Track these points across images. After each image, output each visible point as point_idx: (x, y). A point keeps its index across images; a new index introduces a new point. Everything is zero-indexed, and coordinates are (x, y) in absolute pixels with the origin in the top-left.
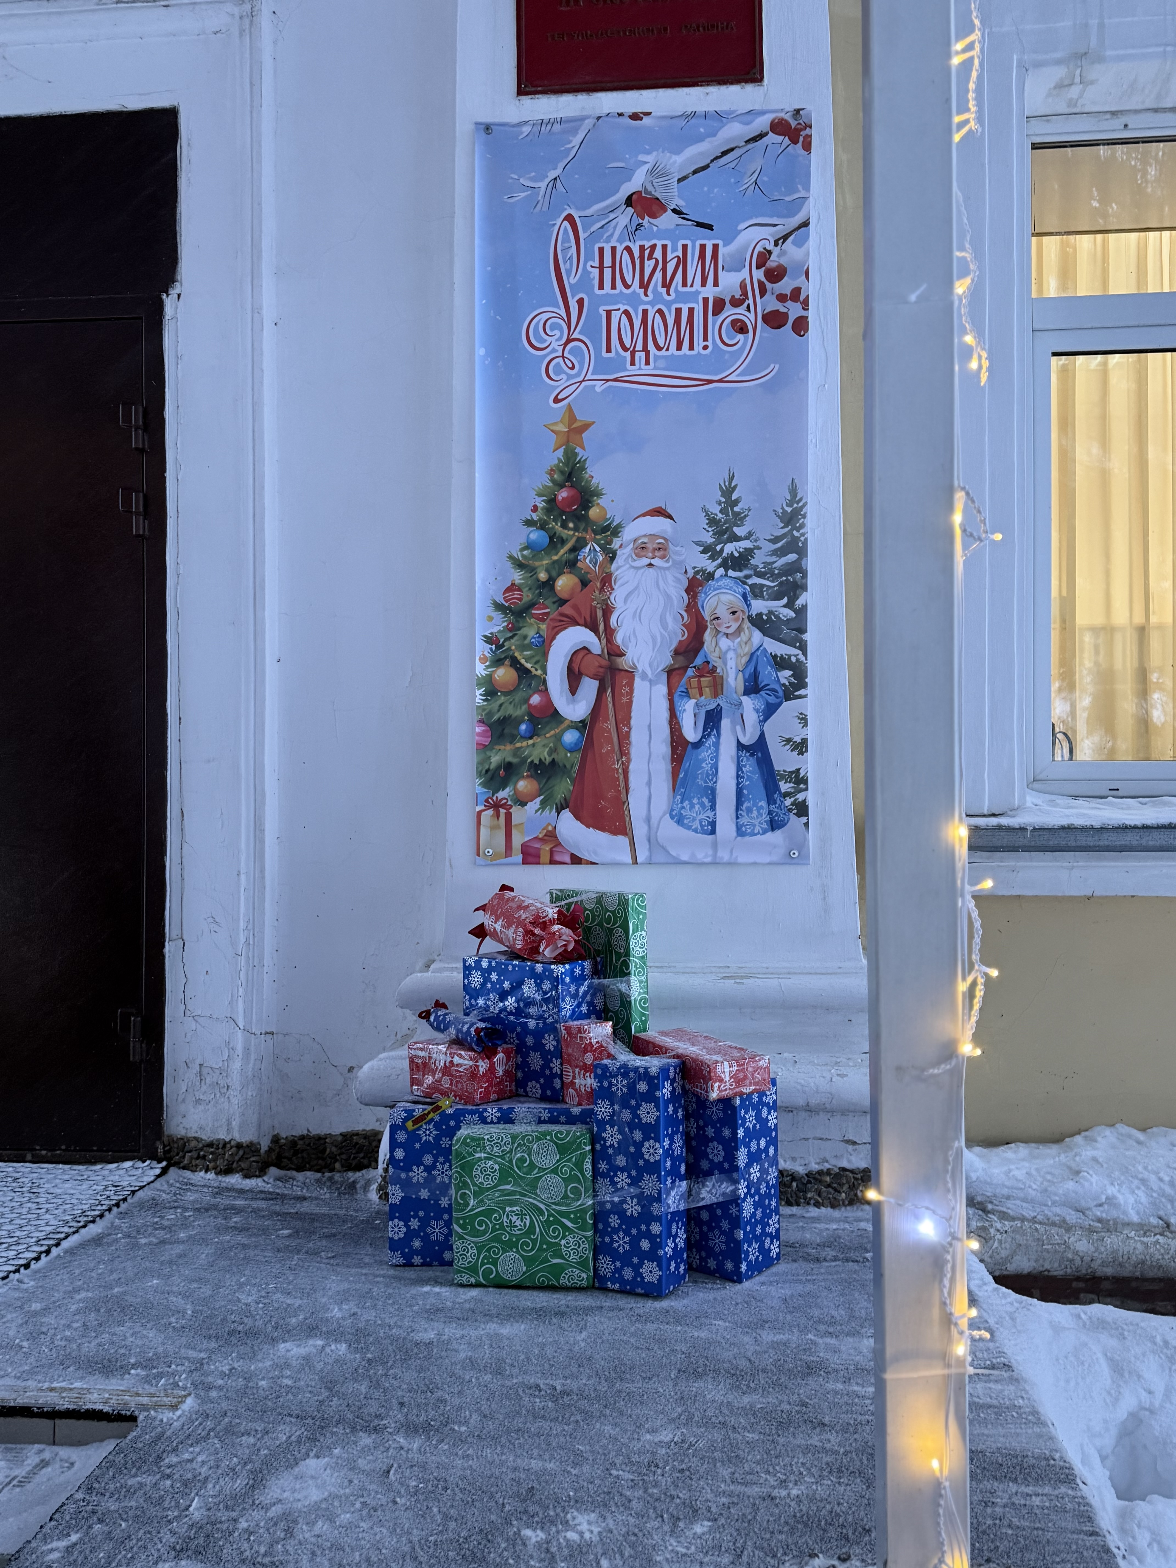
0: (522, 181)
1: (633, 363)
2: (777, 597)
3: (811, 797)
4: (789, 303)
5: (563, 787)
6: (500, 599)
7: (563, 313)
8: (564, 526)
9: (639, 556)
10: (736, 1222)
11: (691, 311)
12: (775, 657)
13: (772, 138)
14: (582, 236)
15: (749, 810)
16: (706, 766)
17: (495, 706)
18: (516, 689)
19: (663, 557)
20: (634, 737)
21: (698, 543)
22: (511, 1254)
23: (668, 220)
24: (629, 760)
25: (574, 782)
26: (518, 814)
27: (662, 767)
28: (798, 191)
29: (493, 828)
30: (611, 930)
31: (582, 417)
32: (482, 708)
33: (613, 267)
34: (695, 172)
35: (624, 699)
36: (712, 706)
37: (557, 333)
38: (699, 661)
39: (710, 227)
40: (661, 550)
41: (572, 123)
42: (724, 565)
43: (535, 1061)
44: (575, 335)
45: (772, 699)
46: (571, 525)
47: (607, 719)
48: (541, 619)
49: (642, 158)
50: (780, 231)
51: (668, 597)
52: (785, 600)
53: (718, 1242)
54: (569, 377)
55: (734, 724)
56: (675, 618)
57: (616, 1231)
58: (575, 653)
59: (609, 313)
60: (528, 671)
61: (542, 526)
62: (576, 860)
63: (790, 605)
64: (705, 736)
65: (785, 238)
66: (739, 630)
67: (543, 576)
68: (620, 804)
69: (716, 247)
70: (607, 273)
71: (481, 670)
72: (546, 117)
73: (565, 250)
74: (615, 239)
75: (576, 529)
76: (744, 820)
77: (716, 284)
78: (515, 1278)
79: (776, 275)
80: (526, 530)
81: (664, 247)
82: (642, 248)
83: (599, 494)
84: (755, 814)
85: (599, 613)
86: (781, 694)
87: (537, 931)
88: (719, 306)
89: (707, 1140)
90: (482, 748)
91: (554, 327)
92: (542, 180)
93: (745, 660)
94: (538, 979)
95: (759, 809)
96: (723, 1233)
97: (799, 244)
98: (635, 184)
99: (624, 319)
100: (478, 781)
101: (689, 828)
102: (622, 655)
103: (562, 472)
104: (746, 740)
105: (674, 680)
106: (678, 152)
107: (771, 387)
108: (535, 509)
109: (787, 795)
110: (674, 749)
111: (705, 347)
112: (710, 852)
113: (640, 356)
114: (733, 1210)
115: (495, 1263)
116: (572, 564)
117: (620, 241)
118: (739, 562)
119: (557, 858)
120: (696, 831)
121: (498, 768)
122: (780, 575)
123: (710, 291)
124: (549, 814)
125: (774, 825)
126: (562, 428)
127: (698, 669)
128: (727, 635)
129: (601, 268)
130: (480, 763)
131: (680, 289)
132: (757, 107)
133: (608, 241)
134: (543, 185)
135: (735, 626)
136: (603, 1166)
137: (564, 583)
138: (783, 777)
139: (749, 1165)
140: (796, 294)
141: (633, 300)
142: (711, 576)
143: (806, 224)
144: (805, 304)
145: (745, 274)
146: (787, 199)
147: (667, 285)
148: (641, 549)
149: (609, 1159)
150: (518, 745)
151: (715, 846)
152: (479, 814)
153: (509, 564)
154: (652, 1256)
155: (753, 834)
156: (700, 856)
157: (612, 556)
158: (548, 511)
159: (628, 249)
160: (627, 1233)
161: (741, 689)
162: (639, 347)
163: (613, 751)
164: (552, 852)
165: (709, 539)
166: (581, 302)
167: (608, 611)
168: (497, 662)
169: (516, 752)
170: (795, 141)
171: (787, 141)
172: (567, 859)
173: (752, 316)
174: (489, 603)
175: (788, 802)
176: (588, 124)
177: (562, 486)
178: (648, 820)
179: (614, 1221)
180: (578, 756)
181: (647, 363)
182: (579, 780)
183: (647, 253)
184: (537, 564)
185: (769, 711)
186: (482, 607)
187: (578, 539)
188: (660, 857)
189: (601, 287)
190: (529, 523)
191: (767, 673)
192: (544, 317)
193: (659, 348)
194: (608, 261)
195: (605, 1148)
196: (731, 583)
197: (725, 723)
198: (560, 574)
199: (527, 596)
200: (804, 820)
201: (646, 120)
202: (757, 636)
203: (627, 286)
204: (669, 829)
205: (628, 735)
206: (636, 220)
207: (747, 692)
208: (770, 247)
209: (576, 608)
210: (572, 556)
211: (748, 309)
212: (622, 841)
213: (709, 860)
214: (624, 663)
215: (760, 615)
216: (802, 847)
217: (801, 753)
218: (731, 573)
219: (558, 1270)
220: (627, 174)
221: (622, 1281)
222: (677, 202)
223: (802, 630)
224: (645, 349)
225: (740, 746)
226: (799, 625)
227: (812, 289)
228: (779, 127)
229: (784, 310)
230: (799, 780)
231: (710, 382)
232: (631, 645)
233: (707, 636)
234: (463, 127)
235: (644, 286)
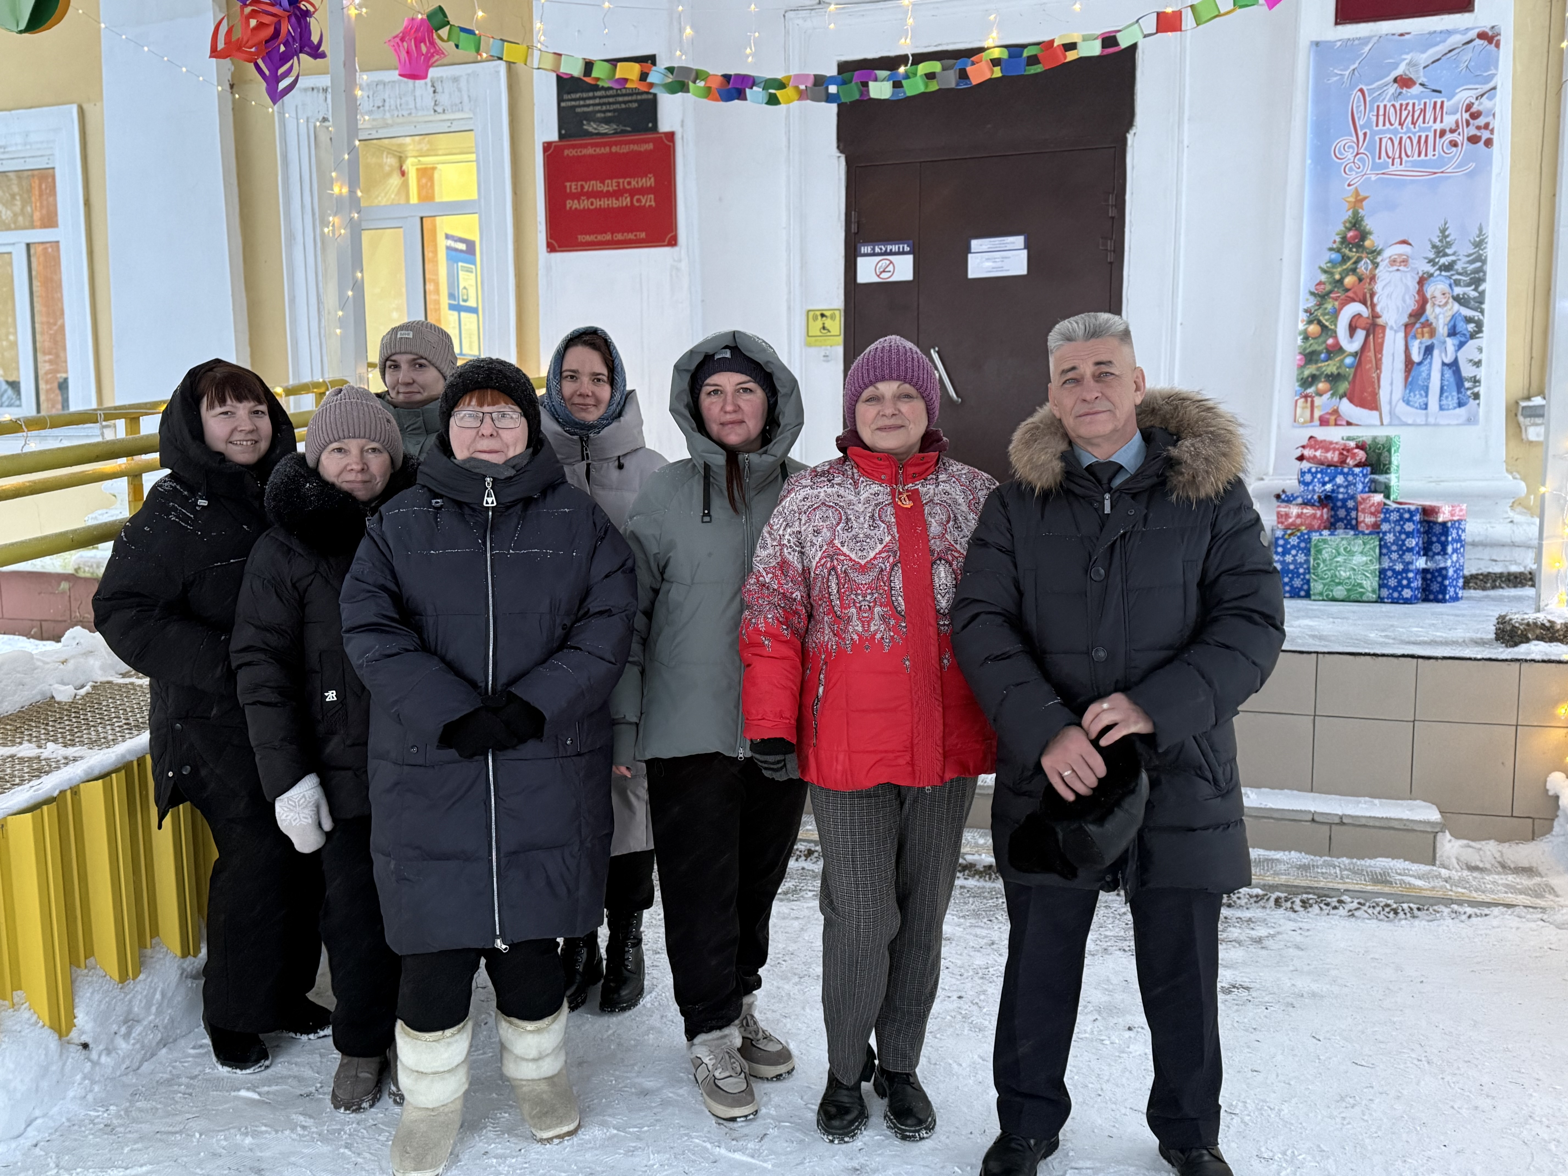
0: (1336, 71)
1: (1393, 164)
2: (1469, 285)
3: (1482, 390)
4: (1483, 131)
5: (1344, 386)
6: (1313, 290)
7: (1355, 139)
8: (1351, 250)
9: (1392, 265)
10: (1445, 577)
11: (1427, 137)
12: (1466, 317)
13: (1478, 42)
14: (1368, 99)
15: (1447, 397)
16: (1424, 375)
17: (1308, 344)
18: (1320, 336)
19: (1405, 266)
20: (1384, 360)
21: (1426, 258)
22: (1340, 587)
23: (1416, 90)
24: (1381, 372)
25: (1349, 383)
26: (1318, 401)
27: (1399, 376)
28: (1491, 70)
29: (1304, 408)
30: (1380, 454)
31: (1363, 194)
32: (1301, 346)
33: (1384, 115)
34: (1433, 62)
35: (1380, 340)
36: (1429, 343)
37: (1351, 150)
38: (1423, 320)
39: (1440, 92)
40: (1405, 262)
41: (1365, 41)
42: (1440, 269)
43: (1342, 513)
44: (1362, 151)
45: (1463, 339)
46: (1354, 250)
47: (1369, 351)
48: (1336, 299)
49: (1404, 56)
50: (1480, 92)
51: (1407, 287)
52: (1473, 287)
53: (1435, 587)
54: (1357, 173)
55: (1441, 352)
56: (1410, 298)
57: (1390, 577)
58: (1354, 317)
59: (1381, 139)
60: (1326, 327)
61: (1338, 250)
62: (1349, 424)
63: (1475, 290)
64: (1424, 359)
65: (1482, 95)
66: (1446, 303)
67: (1337, 277)
68: (1375, 395)
69: (1442, 103)
70: (1381, 118)
71: (1301, 326)
72: (1351, 37)
73: (1358, 107)
74: (1386, 101)
75: (1357, 252)
76: (1444, 402)
77: (1442, 121)
78: (1341, 598)
79: (1475, 116)
80: (1329, 253)
81: (1414, 104)
82: (1401, 105)
83: (1370, 233)
84: (1450, 399)
85: (1368, 296)
86: (1468, 336)
87: (1345, 453)
88: (1443, 133)
89: (1432, 543)
90: (1301, 367)
91: (1349, 147)
92: (1346, 70)
93: (1448, 319)
94: (1345, 475)
95: (1452, 396)
96: (1438, 583)
97: (1490, 99)
98: (1399, 72)
99: (1389, 141)
100: (1297, 384)
101: (1412, 406)
102: (1379, 317)
103: (1350, 222)
104: (1447, 361)
105: (1408, 330)
106: (1423, 52)
107: (1471, 175)
108: (1335, 242)
109: (1468, 389)
110: (1406, 366)
111: (1434, 155)
112: (1424, 419)
113: (1397, 161)
114: (1444, 572)
115: (1332, 591)
116: (1354, 271)
117: (1389, 101)
118: (1448, 267)
119: (1339, 423)
120: (1417, 408)
121: (1308, 378)
122: (1471, 274)
123: (1438, 126)
124: (1335, 400)
125: (1460, 404)
126: (1352, 199)
127: (1422, 324)
128: (1439, 306)
129: (1378, 116)
130: (1298, 375)
131: (1422, 125)
132: (1470, 26)
133: (1382, 101)
134: (1347, 73)
135: (1444, 301)
136: (1384, 551)
137: (1349, 280)
138: (1467, 380)
139: (1453, 553)
140: (1486, 126)
141: (1395, 132)
142: (1431, 275)
143: (1494, 88)
144: (1492, 131)
145: (1458, 116)
146: (1486, 74)
147: (1414, 123)
148: (1393, 262)
149: (1388, 548)
150: (1320, 365)
151: (1427, 416)
152: (1296, 401)
153: (1319, 271)
154: (1408, 586)
155: (1448, 409)
156: (1419, 421)
157: (1376, 265)
158: (1342, 243)
159: (1394, 106)
160: (1396, 578)
161: (1446, 333)
162: (1397, 155)
163: (1372, 367)
164: (1336, 420)
165: (1432, 255)
166: (1365, 134)
167: (1372, 295)
168: (1310, 322)
169: (1318, 369)
170: (1490, 42)
171: (1486, 43)
172: (1344, 423)
173: (1461, 138)
174: (1307, 291)
175: (1469, 393)
176: (1375, 40)
177: (1350, 229)
178: (1390, 403)
179: (1389, 573)
180: (1353, 370)
181: (1401, 164)
182: (1353, 383)
183: (1404, 107)
184: (1334, 270)
185: (1461, 345)
186: (1303, 294)
187: (1358, 257)
188: (1396, 422)
189: (1377, 125)
190: (1331, 249)
191: (1461, 326)
192: (1344, 142)
193: (1407, 156)
194: (1381, 112)
195: (1386, 543)
196: (1443, 279)
197: (1436, 352)
198: (1347, 275)
199: (1328, 287)
200: (1477, 401)
201: (1407, 37)
202: (1456, 306)
203: (1391, 125)
204: (1402, 408)
205: (1381, 359)
206: (1399, 90)
207: (1449, 335)
208: (1473, 101)
209: (1355, 293)
210: (1353, 266)
211: (1459, 134)
212: (1375, 414)
213: (1423, 423)
214: (1380, 321)
215: (1458, 295)
216: (1476, 415)
217: (1478, 367)
218: (1443, 273)
219: (1362, 594)
220: (1396, 66)
221: (1393, 598)
222: (1423, 79)
223: (1482, 303)
224: (1400, 157)
225: (1444, 364)
226: (1480, 300)
227: (1496, 124)
228: (1482, 36)
229: (1479, 134)
230: (1476, 381)
231: (1435, 173)
232: (1385, 312)
233: (1429, 307)
234: (1304, 42)
235: (1401, 124)
